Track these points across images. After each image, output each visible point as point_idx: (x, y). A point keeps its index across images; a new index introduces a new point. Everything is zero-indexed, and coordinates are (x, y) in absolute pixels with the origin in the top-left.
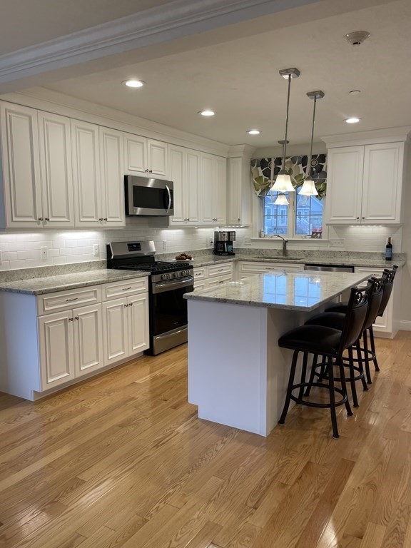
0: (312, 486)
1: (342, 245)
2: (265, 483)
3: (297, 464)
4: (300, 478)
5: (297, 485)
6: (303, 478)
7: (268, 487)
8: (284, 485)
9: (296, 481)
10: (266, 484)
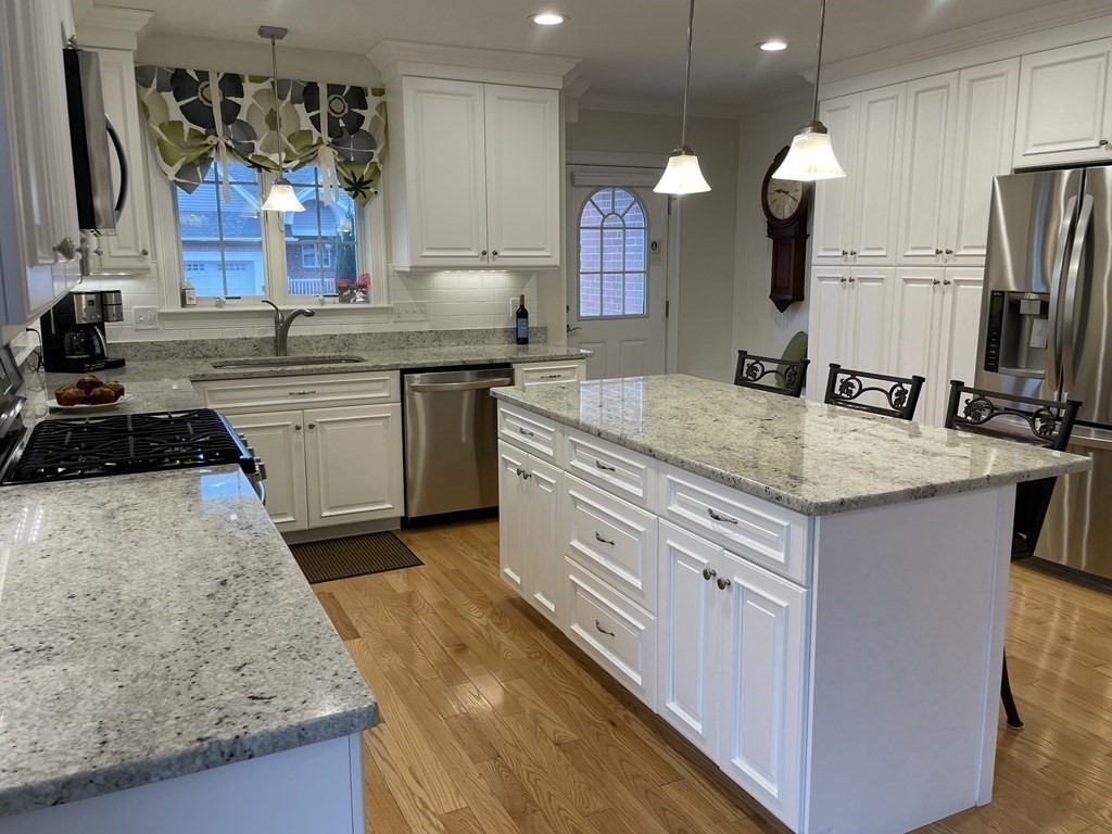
1: (422, 317)
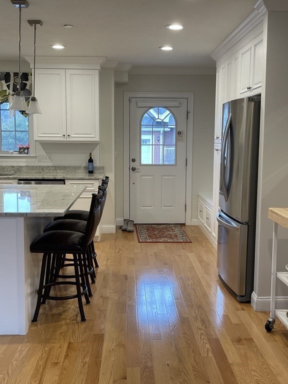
0: (78, 358)
1: (49, 161)
2: (40, 366)
3: (61, 347)
4: (67, 356)
5: (66, 360)
6: (69, 354)
7: (44, 369)
8: (56, 364)
9: (65, 359)
10: (42, 367)
